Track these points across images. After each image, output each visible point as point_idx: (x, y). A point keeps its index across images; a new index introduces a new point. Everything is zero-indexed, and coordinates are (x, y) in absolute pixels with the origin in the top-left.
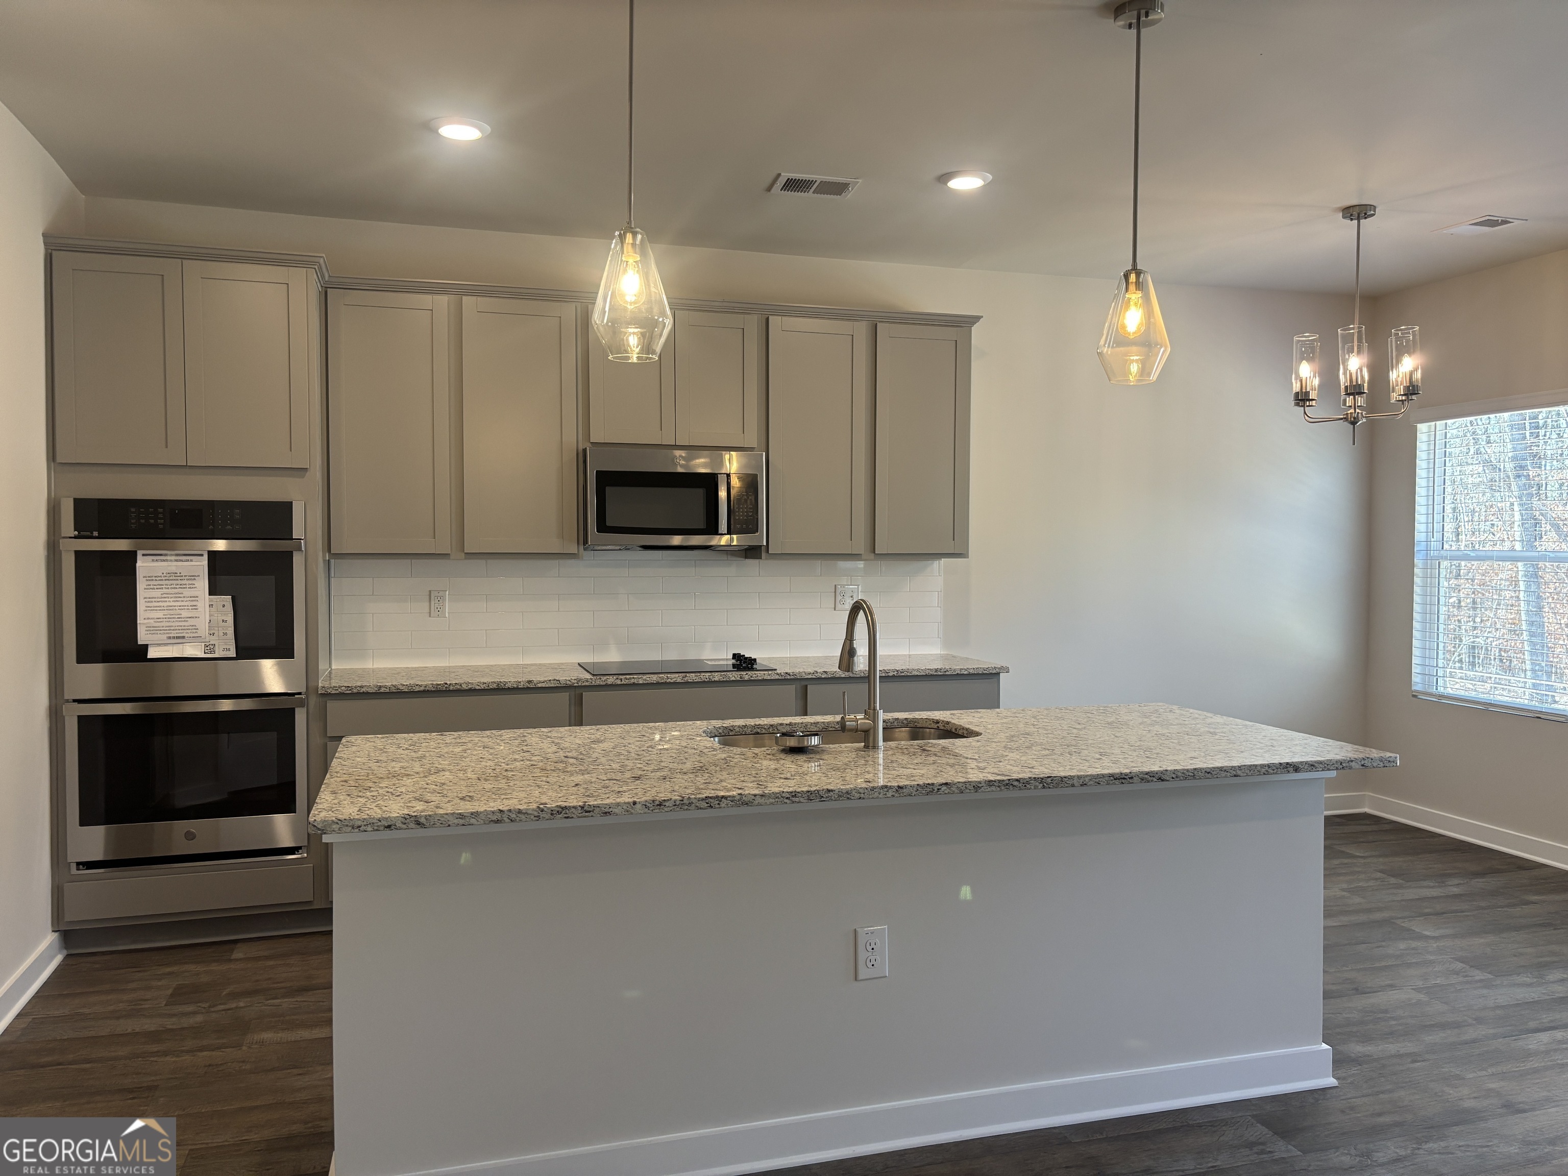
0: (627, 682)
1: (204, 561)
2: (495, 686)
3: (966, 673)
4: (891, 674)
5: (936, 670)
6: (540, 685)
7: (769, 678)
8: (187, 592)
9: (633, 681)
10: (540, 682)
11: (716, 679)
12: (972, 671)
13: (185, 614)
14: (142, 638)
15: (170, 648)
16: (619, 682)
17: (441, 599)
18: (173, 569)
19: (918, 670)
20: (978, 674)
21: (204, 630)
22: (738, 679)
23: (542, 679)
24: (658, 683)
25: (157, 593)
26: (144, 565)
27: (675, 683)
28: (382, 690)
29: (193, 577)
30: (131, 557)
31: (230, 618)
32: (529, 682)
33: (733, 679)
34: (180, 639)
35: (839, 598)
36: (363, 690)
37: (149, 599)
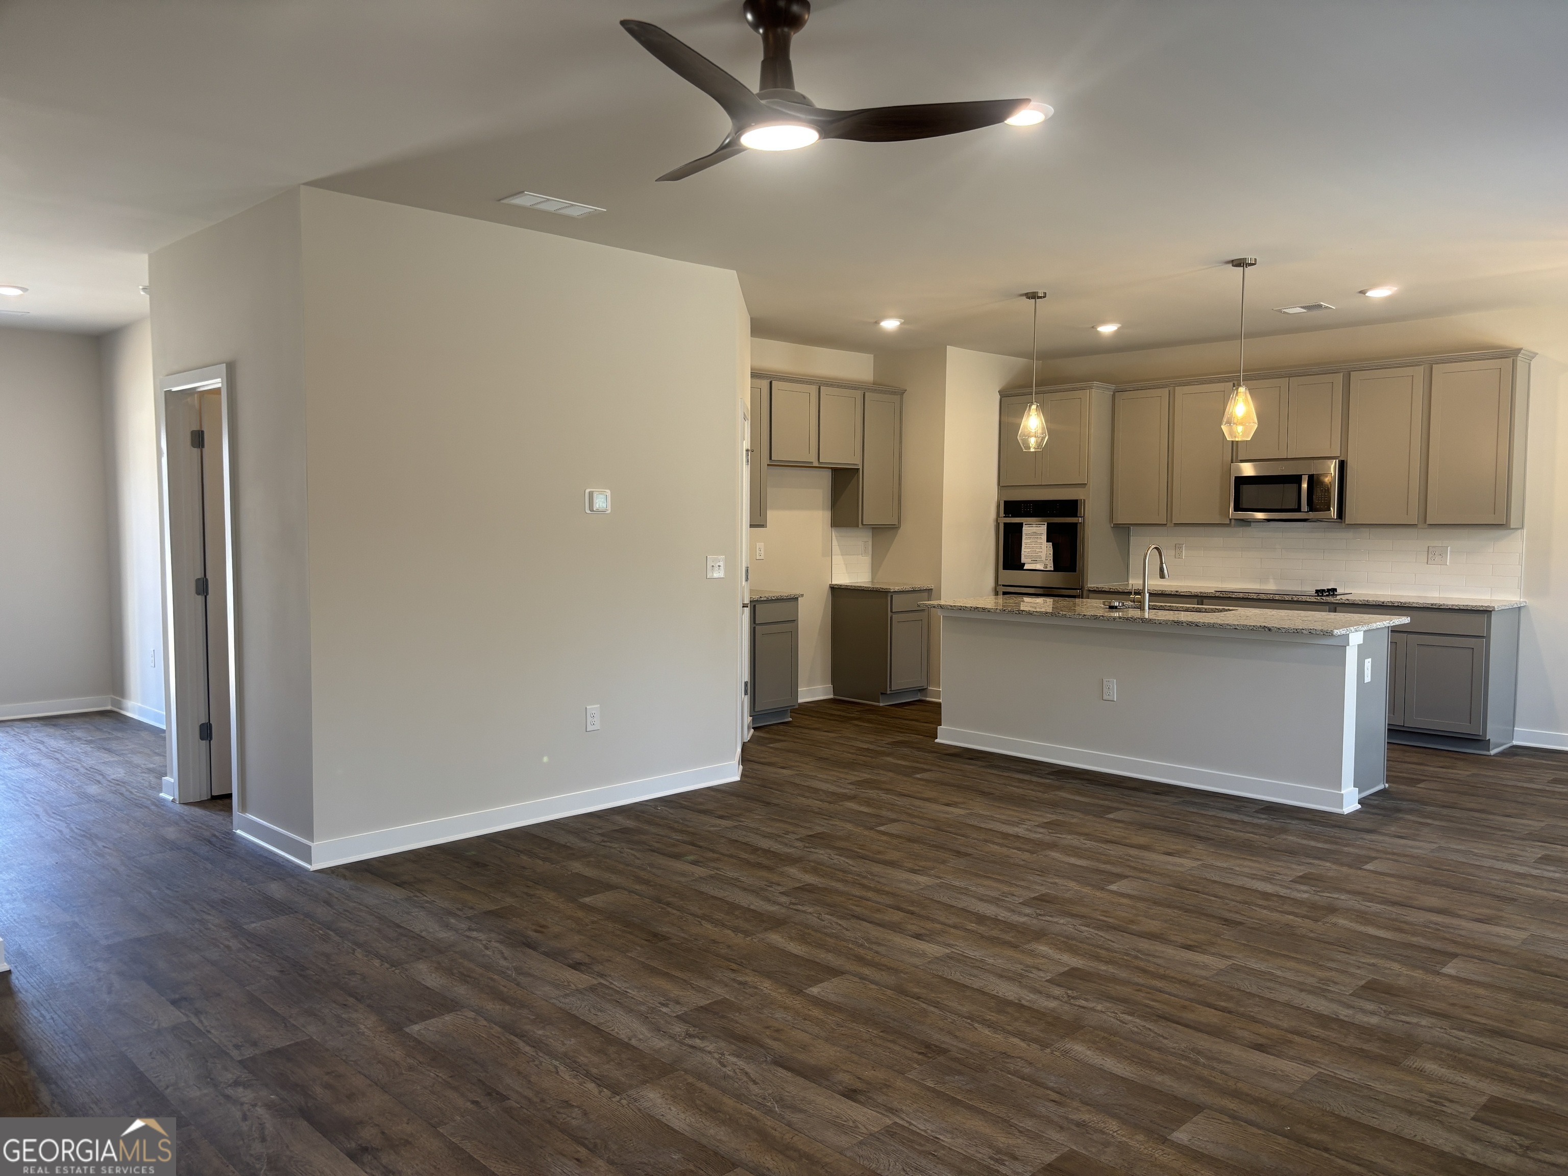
0: (1226, 596)
1: (1045, 527)
2: (1160, 592)
3: (1456, 608)
4: (1396, 604)
5: (1432, 605)
6: (1182, 594)
7: (1309, 600)
8: (1039, 541)
9: (1229, 595)
10: (1182, 592)
11: (1277, 598)
12: (1462, 607)
13: (1038, 550)
14: (1023, 560)
15: (1032, 565)
16: (1222, 596)
17: (1180, 548)
18: (1035, 531)
19: (1417, 603)
20: (1467, 610)
21: (1044, 558)
22: (1290, 599)
23: (1183, 591)
24: (1243, 598)
25: (1029, 541)
26: (1025, 529)
27: (1253, 599)
28: (1111, 590)
29: (1041, 534)
30: (1021, 525)
31: (1052, 553)
32: (1177, 591)
33: (1287, 599)
34: (1035, 562)
35: (1430, 556)
36: (1103, 589)
37: (1026, 543)
